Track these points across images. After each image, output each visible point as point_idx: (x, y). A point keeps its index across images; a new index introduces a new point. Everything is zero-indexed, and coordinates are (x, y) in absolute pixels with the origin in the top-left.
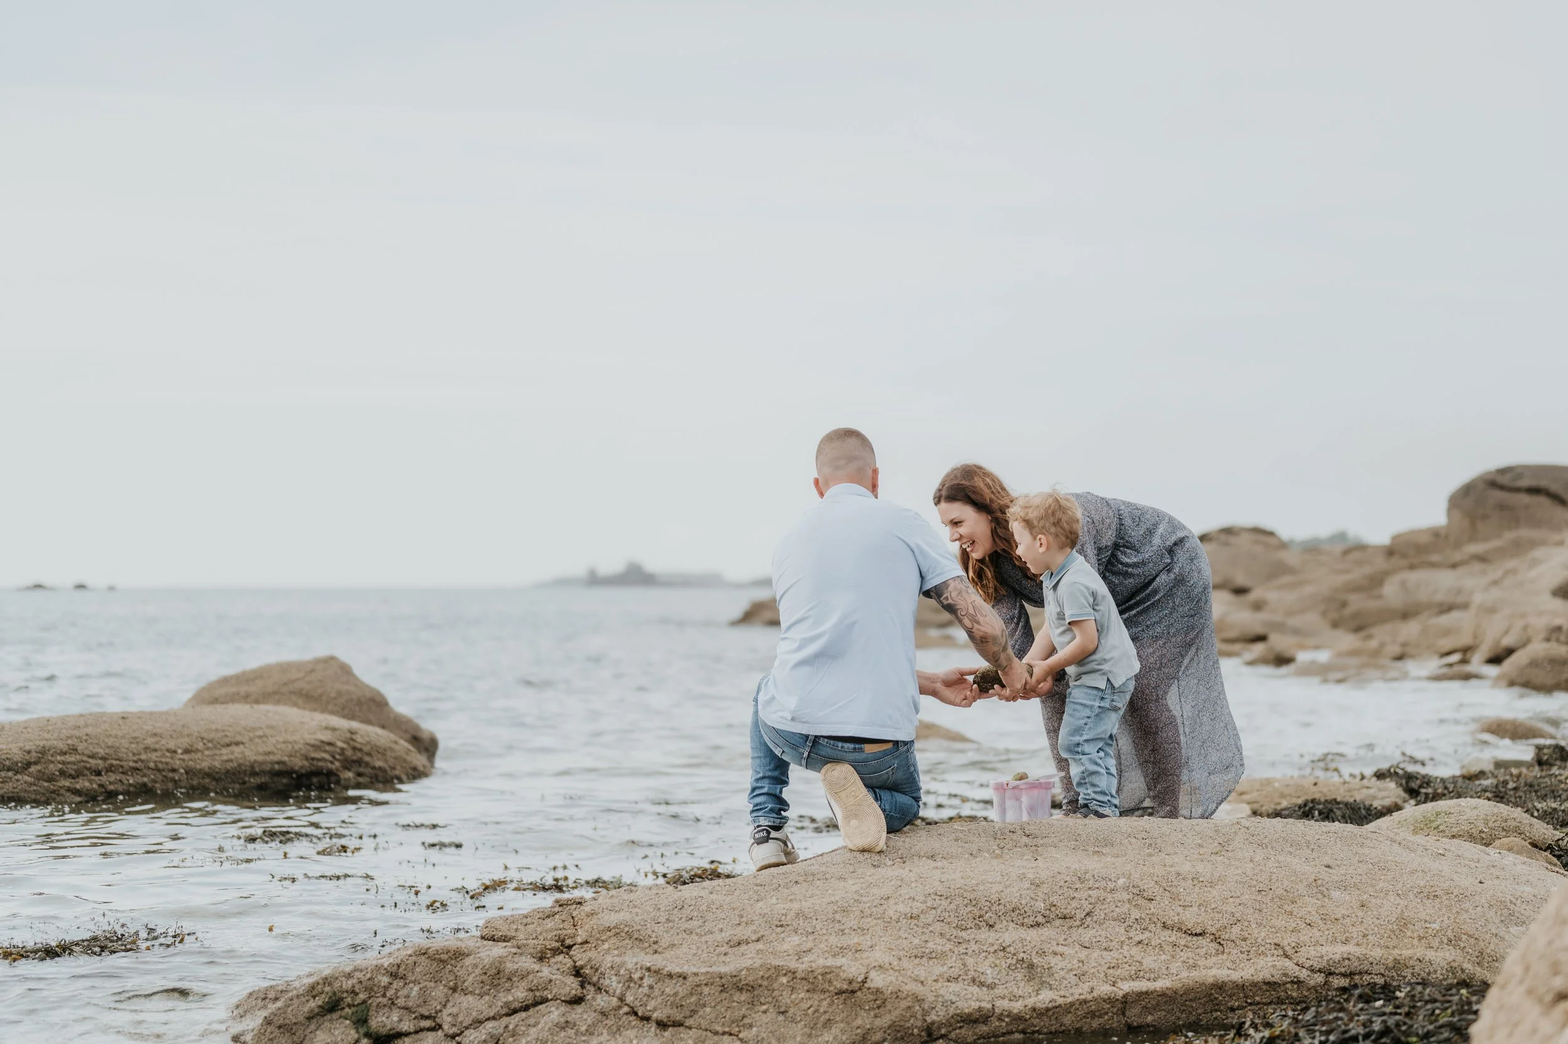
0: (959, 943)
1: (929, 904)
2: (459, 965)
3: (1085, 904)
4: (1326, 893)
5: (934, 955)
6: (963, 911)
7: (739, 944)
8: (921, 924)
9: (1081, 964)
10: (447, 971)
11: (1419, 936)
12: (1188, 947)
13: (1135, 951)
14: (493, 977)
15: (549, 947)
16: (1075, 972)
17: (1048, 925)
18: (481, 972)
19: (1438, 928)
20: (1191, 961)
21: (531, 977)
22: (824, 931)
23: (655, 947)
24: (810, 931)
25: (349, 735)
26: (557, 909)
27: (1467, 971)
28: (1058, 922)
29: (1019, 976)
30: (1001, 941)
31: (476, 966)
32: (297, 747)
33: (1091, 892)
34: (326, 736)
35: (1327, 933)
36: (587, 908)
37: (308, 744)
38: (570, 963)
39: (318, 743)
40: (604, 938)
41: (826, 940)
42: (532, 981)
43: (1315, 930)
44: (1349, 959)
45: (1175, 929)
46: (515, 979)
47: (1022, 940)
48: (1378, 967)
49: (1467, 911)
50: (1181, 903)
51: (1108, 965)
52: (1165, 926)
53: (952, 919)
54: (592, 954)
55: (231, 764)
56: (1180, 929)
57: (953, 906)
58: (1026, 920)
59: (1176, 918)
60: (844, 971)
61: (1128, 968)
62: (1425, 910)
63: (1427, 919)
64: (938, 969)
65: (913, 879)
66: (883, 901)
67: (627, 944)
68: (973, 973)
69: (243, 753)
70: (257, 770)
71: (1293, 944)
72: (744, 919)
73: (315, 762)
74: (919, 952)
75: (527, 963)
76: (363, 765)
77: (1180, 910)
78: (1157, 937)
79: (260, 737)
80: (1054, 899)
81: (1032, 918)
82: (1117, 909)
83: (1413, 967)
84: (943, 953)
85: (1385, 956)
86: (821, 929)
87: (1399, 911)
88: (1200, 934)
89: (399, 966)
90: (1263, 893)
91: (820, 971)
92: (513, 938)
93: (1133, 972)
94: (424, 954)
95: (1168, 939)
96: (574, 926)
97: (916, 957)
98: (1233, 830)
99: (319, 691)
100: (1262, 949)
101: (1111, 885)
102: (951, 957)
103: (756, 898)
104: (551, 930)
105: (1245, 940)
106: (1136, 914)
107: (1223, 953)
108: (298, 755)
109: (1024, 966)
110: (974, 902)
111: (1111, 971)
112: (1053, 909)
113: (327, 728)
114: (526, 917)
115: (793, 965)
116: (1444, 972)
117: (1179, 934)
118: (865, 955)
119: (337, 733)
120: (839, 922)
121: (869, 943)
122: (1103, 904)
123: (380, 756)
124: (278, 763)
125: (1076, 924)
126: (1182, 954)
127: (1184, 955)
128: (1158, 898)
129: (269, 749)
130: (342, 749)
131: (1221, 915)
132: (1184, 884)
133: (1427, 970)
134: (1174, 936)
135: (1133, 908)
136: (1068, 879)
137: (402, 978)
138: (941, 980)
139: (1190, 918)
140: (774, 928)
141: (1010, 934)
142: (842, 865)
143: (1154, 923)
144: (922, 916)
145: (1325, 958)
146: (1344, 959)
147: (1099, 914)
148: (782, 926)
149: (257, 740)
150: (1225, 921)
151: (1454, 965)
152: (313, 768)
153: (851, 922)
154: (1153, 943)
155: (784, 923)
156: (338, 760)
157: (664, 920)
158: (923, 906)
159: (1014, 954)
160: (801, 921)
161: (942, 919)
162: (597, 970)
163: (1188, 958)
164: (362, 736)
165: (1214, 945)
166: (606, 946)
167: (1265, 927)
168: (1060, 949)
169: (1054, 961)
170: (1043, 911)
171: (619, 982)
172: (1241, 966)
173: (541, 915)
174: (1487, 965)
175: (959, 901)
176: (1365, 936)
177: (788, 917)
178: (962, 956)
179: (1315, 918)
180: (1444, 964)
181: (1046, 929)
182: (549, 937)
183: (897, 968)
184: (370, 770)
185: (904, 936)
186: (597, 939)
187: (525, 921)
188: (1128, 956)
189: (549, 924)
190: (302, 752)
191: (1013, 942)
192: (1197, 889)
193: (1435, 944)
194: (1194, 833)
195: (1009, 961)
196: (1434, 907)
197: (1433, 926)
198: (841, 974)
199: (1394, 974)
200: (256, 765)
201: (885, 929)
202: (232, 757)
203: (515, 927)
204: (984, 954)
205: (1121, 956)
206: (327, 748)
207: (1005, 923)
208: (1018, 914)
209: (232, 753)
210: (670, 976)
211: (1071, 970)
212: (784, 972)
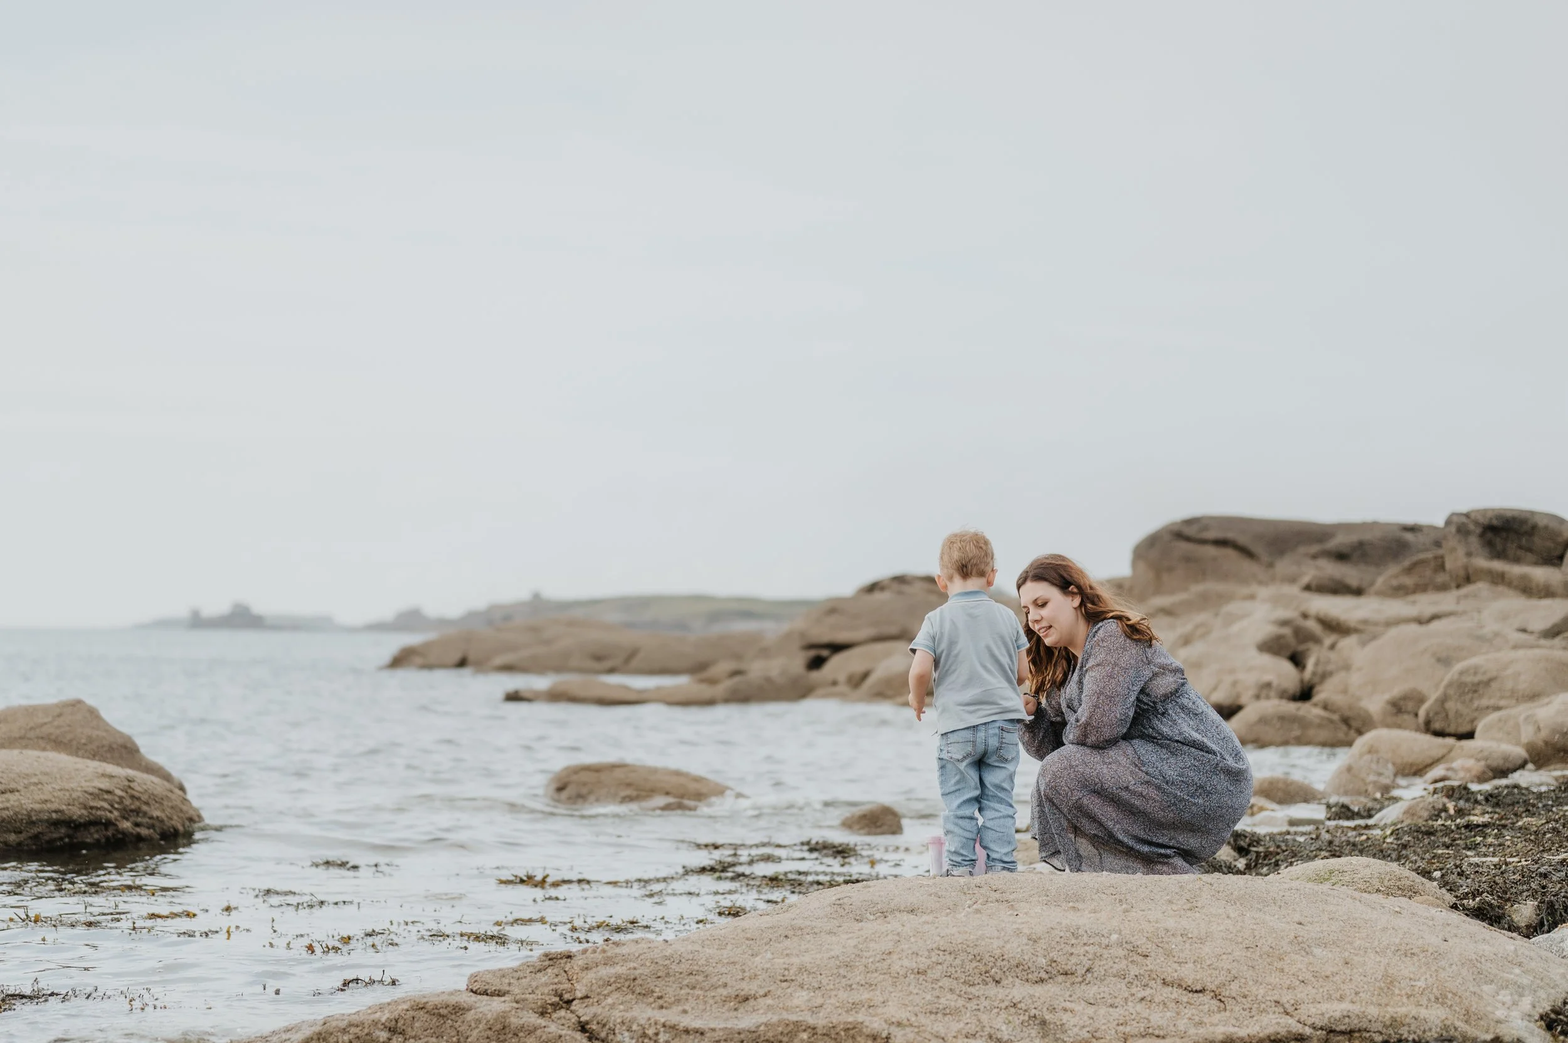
0: (970, 999)
1: (934, 959)
2: (460, 1021)
3: (1085, 960)
4: (1308, 949)
5: (948, 1011)
6: (970, 966)
7: (747, 999)
8: (930, 980)
9: (1091, 1021)
10: (448, 1026)
11: (1407, 994)
12: (1191, 1004)
13: (1139, 1007)
14: (499, 1032)
15: (549, 1002)
16: (1088, 1029)
17: (1051, 980)
18: (486, 1027)
19: (1424, 986)
20: (1197, 1019)
21: (539, 1032)
22: (832, 987)
23: (661, 1002)
24: (817, 986)
25: (127, 783)
26: (547, 963)
27: (1459, 1029)
28: (1060, 978)
29: (1034, 1033)
30: (1010, 997)
31: (478, 1021)
32: (75, 795)
33: (1087, 948)
34: (105, 784)
35: (1321, 990)
36: (579, 962)
37: (86, 792)
38: (574, 1019)
39: (97, 791)
40: (606, 992)
41: (836, 996)
42: (541, 1037)
43: (1310, 988)
44: (1349, 1017)
45: (1175, 986)
46: (521, 1034)
47: (1032, 996)
48: (1376, 1024)
49: (1444, 969)
50: (1175, 959)
51: (1116, 1022)
52: (1165, 983)
53: (958, 974)
54: (597, 1009)
55: (7, 812)
56: (1180, 986)
57: (958, 962)
58: (1030, 976)
59: (1175, 975)
60: (867, 1027)
61: (1138, 1025)
62: (1405, 968)
63: (1412, 976)
64: (955, 1026)
65: (911, 934)
66: (885, 957)
67: (632, 999)
68: (989, 1029)
69: (18, 800)
70: (34, 818)
71: (1292, 1002)
72: (747, 974)
73: (94, 812)
74: (933, 1008)
75: (533, 1019)
76: (141, 815)
77: (1176, 966)
78: (1158, 994)
79: (36, 784)
80: (1054, 955)
81: (1036, 974)
82: (1115, 965)
83: (1409, 1025)
84: (957, 1009)
85: (1382, 1014)
86: (828, 984)
87: (1382, 968)
88: (1200, 991)
89: (397, 1021)
90: (1251, 950)
91: (842, 1026)
92: (508, 992)
93: (1142, 1029)
94: (422, 1008)
95: (1170, 995)
96: (569, 980)
97: (931, 1013)
98: (1197, 887)
99: (69, 736)
100: (1263, 1006)
101: (1105, 941)
102: (966, 1013)
103: (750, 952)
104: (546, 984)
105: (1245, 997)
106: (1134, 970)
107: (1225, 1010)
108: (76, 803)
109: (1037, 1022)
110: (978, 958)
111: (1121, 1028)
112: (1054, 965)
113: (103, 775)
114: (516, 971)
115: (811, 1020)
116: (1438, 1030)
117: (1180, 991)
118: (880, 1011)
119: (115, 780)
120: (845, 977)
121: (881, 999)
122: (1100, 960)
123: (157, 805)
124: (56, 812)
125: (1078, 980)
126: (1186, 1011)
127: (1189, 1012)
128: (1153, 954)
129: (46, 797)
130: (121, 798)
131: (1217, 972)
132: (1174, 940)
133: (1422, 1028)
134: (1176, 993)
135: (1130, 964)
136: (1062, 934)
137: (400, 1033)
138: (959, 1036)
139: (1189, 974)
140: (779, 983)
141: (1019, 991)
142: (826, 920)
143: (1154, 979)
144: (929, 971)
145: (1327, 1016)
146: (1344, 1017)
147: (1099, 970)
148: (786, 981)
149: (32, 787)
150: (1223, 978)
151: (1448, 1023)
152: (91, 817)
153: (857, 977)
154: (1156, 1000)
155: (788, 978)
156: (116, 809)
157: (664, 975)
158: (928, 962)
159: (1026, 1011)
160: (805, 976)
161: (949, 974)
162: (604, 1025)
163: (1193, 1015)
164: (139, 784)
165: (1215, 1002)
166: (610, 1001)
167: (1261, 984)
168: (1068, 1005)
169: (1066, 1017)
170: (1045, 967)
171: (632, 1038)
172: (1245, 1023)
173: (531, 969)
174: (1474, 1023)
175: (963, 956)
176: (1357, 993)
177: (792, 972)
178: (975, 1012)
179: (1308, 976)
180: (1438, 1022)
181: (1050, 985)
182: (546, 991)
183: (916, 1024)
184: (147, 820)
185: (915, 991)
186: (599, 994)
187: (516, 975)
188: (1134, 1012)
189: (543, 978)
190: (81, 800)
191: (1023, 998)
192: (1187, 945)
193: (1424, 1002)
194: (1159, 889)
195: (1022, 1017)
196: (1414, 964)
197: (1419, 984)
198: (864, 1030)
199: (1392, 1032)
200: (33, 814)
201: (894, 984)
202: (8, 805)
203: (507, 981)
204: (996, 1010)
205: (1127, 1013)
206: (106, 796)
207: (1010, 978)
208: (1021, 970)
209: (8, 801)
210: (687, 1031)
211: (1083, 1027)
212: (804, 1027)
